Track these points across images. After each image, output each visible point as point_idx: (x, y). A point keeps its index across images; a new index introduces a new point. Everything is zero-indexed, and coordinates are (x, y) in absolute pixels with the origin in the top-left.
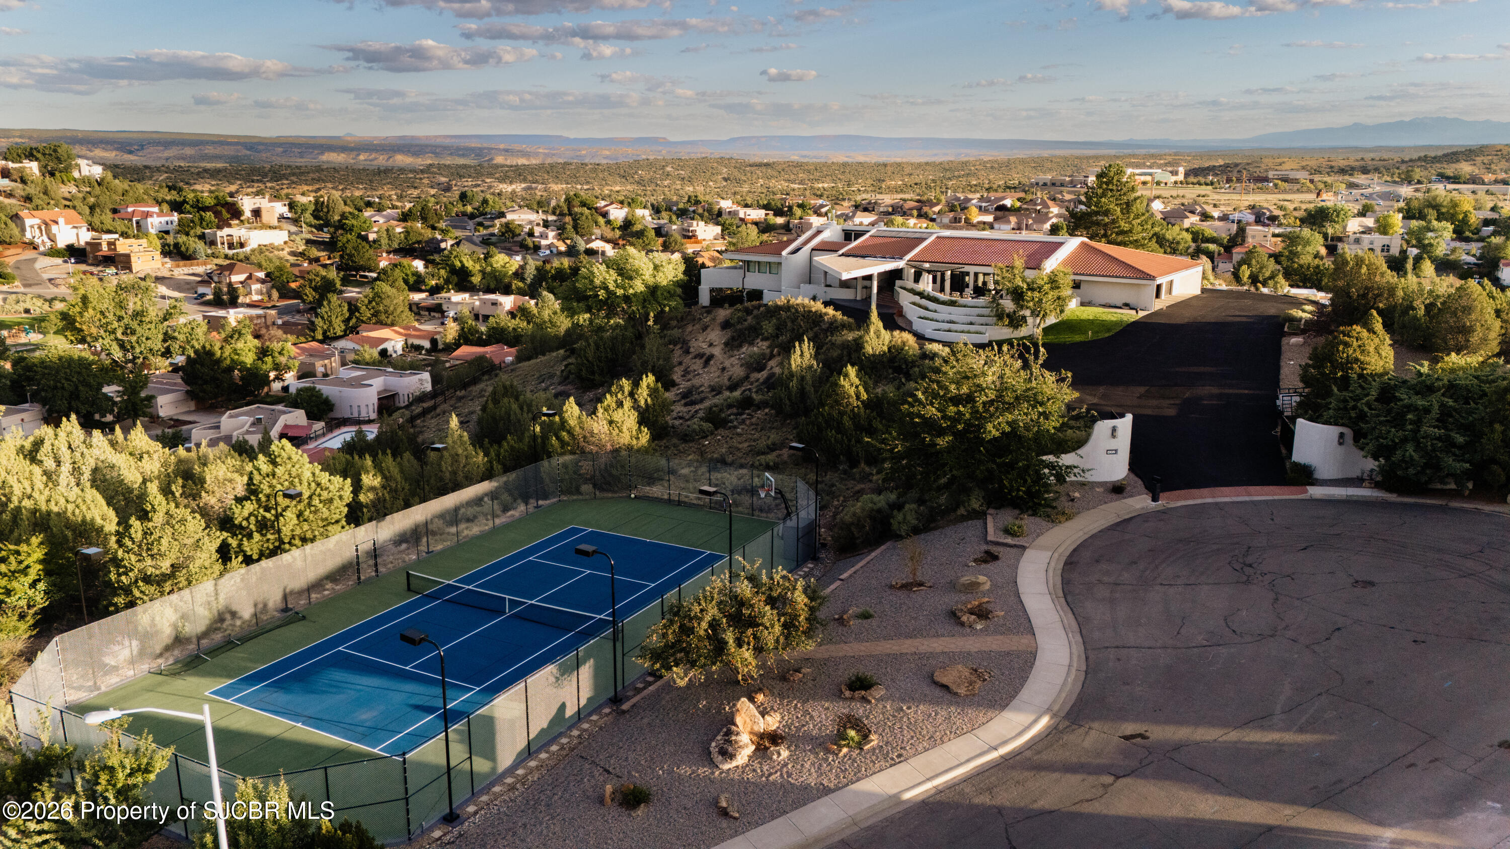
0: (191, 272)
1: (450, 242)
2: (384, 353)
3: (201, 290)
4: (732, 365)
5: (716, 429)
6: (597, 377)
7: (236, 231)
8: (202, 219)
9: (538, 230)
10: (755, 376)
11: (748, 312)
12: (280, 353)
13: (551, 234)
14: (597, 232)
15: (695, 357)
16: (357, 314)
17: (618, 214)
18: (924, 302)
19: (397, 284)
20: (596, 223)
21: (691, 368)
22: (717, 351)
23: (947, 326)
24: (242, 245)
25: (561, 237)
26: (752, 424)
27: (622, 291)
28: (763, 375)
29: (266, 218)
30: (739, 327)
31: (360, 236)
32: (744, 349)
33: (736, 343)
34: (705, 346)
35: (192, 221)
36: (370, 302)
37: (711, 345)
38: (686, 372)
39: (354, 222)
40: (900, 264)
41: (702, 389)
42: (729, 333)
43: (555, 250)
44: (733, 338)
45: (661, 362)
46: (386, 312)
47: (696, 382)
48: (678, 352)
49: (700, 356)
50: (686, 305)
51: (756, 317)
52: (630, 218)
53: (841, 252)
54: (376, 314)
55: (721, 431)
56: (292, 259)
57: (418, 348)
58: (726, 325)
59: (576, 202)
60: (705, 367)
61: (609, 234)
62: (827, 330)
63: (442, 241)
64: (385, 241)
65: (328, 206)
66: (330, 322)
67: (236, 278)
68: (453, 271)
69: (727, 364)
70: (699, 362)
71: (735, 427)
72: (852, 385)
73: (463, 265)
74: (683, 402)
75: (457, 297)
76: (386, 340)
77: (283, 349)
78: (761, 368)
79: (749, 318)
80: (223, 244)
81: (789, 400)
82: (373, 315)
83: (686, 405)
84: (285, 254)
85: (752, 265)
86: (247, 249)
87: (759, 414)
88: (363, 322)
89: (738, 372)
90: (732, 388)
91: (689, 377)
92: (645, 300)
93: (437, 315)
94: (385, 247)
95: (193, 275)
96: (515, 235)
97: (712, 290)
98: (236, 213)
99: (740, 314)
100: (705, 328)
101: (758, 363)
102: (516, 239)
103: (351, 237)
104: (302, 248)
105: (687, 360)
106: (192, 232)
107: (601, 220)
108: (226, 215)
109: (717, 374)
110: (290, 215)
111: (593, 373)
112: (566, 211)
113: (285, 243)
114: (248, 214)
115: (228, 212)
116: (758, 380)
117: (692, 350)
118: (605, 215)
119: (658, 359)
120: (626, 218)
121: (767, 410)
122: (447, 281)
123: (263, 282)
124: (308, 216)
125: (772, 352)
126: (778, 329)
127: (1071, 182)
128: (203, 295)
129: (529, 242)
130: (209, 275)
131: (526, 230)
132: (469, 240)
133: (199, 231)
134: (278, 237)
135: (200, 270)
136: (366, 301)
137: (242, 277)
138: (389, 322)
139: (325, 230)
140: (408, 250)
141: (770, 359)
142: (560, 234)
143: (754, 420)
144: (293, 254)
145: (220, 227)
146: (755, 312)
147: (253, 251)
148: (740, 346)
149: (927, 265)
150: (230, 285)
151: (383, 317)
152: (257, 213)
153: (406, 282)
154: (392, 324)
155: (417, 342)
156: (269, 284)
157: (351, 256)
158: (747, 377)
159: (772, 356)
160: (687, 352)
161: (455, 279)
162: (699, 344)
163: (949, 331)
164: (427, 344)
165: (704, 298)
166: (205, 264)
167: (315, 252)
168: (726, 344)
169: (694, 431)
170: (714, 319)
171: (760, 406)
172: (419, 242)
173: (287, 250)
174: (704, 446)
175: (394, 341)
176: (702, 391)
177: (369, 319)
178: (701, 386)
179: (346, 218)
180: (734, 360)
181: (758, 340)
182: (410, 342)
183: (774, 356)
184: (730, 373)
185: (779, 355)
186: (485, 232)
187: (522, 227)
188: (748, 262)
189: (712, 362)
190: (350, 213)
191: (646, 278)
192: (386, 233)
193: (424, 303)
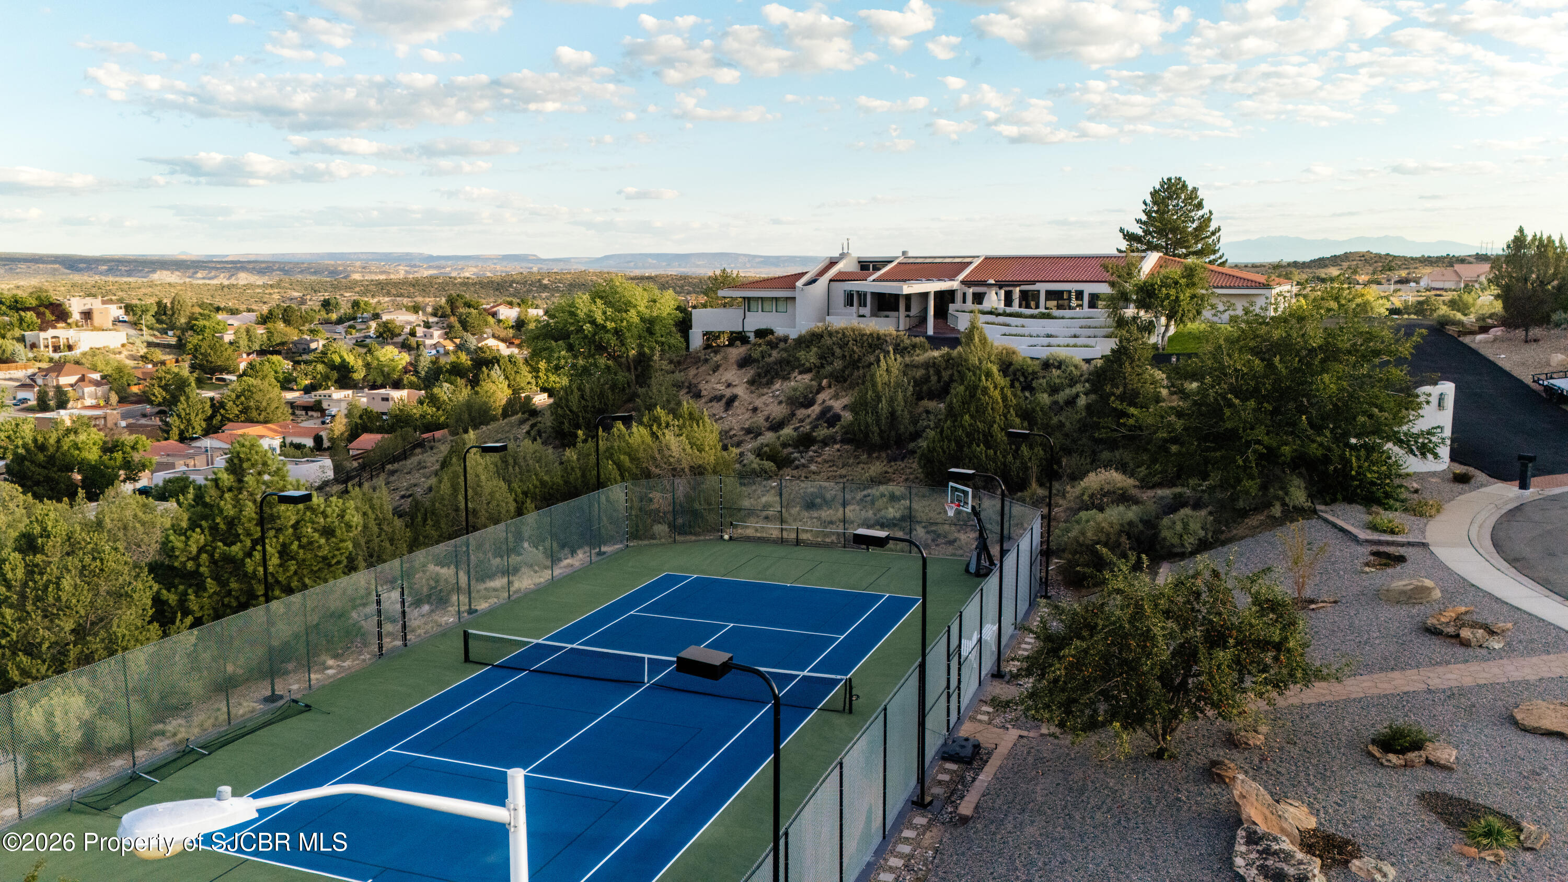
0: (8, 376)
1: (322, 342)
3: (21, 395)
4: (766, 405)
5: (781, 469)
7: (62, 333)
8: (21, 320)
9: (420, 331)
10: (801, 413)
11: (772, 345)
12: (133, 448)
13: (437, 334)
14: (488, 330)
15: (711, 401)
16: (222, 411)
17: (508, 313)
18: (999, 319)
19: (268, 381)
20: (486, 322)
22: (740, 391)
23: (1045, 341)
24: (70, 348)
25: (448, 336)
26: (826, 461)
27: (612, 324)
28: (814, 410)
29: (97, 319)
30: (765, 362)
31: (213, 337)
32: (777, 385)
33: (764, 380)
34: (721, 387)
35: (11, 324)
36: (238, 397)
37: (729, 385)
39: (207, 323)
40: (954, 284)
42: (750, 373)
43: (442, 350)
44: (759, 375)
46: (257, 408)
49: (718, 398)
51: (784, 350)
52: (523, 317)
53: (871, 279)
54: (245, 410)
55: (789, 470)
56: (131, 363)
57: (299, 447)
58: (745, 362)
59: (459, 303)
60: (726, 410)
61: (503, 334)
63: (312, 341)
64: (243, 342)
65: (172, 308)
66: (189, 421)
67: (65, 380)
68: (332, 366)
69: (758, 403)
70: (718, 405)
71: (805, 466)
73: (344, 360)
75: (338, 394)
76: (260, 438)
77: (136, 443)
78: (809, 403)
79: (775, 352)
80: (47, 347)
82: (241, 412)
84: (123, 358)
85: (753, 304)
86: (77, 353)
87: (829, 450)
88: (230, 420)
89: (778, 411)
90: (776, 427)
93: (315, 414)
94: (244, 349)
95: (10, 379)
96: (394, 335)
97: (705, 334)
98: (60, 314)
99: (762, 348)
100: (716, 369)
101: (805, 397)
102: (397, 337)
103: (203, 338)
104: (143, 351)
106: (9, 335)
107: (491, 320)
108: (49, 316)
109: (747, 416)
110: (126, 318)
112: (449, 311)
113: (123, 345)
114: (76, 316)
115: (53, 314)
116: (809, 416)
117: (704, 393)
118: (494, 315)
120: (518, 318)
121: (837, 446)
122: (326, 378)
123: (97, 384)
124: (148, 319)
125: (820, 385)
126: (822, 357)
128: (25, 400)
129: (413, 341)
130: (32, 377)
131: (407, 330)
133: (17, 332)
134: (115, 339)
135: (20, 374)
136: (234, 396)
137: (73, 379)
138: (262, 418)
139: (170, 333)
141: (818, 392)
142: (446, 334)
143: (826, 457)
144: (133, 358)
145: (42, 329)
146: (782, 345)
147: (84, 354)
148: (770, 383)
149: (992, 282)
150: (58, 388)
151: (254, 414)
152: (87, 315)
154: (266, 421)
155: (297, 440)
156: (106, 387)
157: (205, 355)
158: (792, 415)
159: (820, 389)
160: (698, 396)
161: (335, 375)
162: (713, 384)
163: (1049, 346)
164: (309, 442)
165: (698, 344)
166: (26, 368)
167: (159, 355)
168: (751, 383)
170: (723, 360)
171: (825, 443)
172: (285, 343)
173: (125, 353)
174: (772, 488)
175: (273, 438)
176: (735, 435)
177: (237, 416)
178: (731, 429)
179: (196, 319)
180: (767, 399)
181: (796, 374)
182: (288, 440)
183: (823, 388)
184: (766, 413)
185: (830, 387)
186: (358, 335)
187: (403, 328)
188: (749, 299)
189: (736, 404)
190: (201, 314)
191: (642, 309)
192: (244, 335)
193: (299, 402)
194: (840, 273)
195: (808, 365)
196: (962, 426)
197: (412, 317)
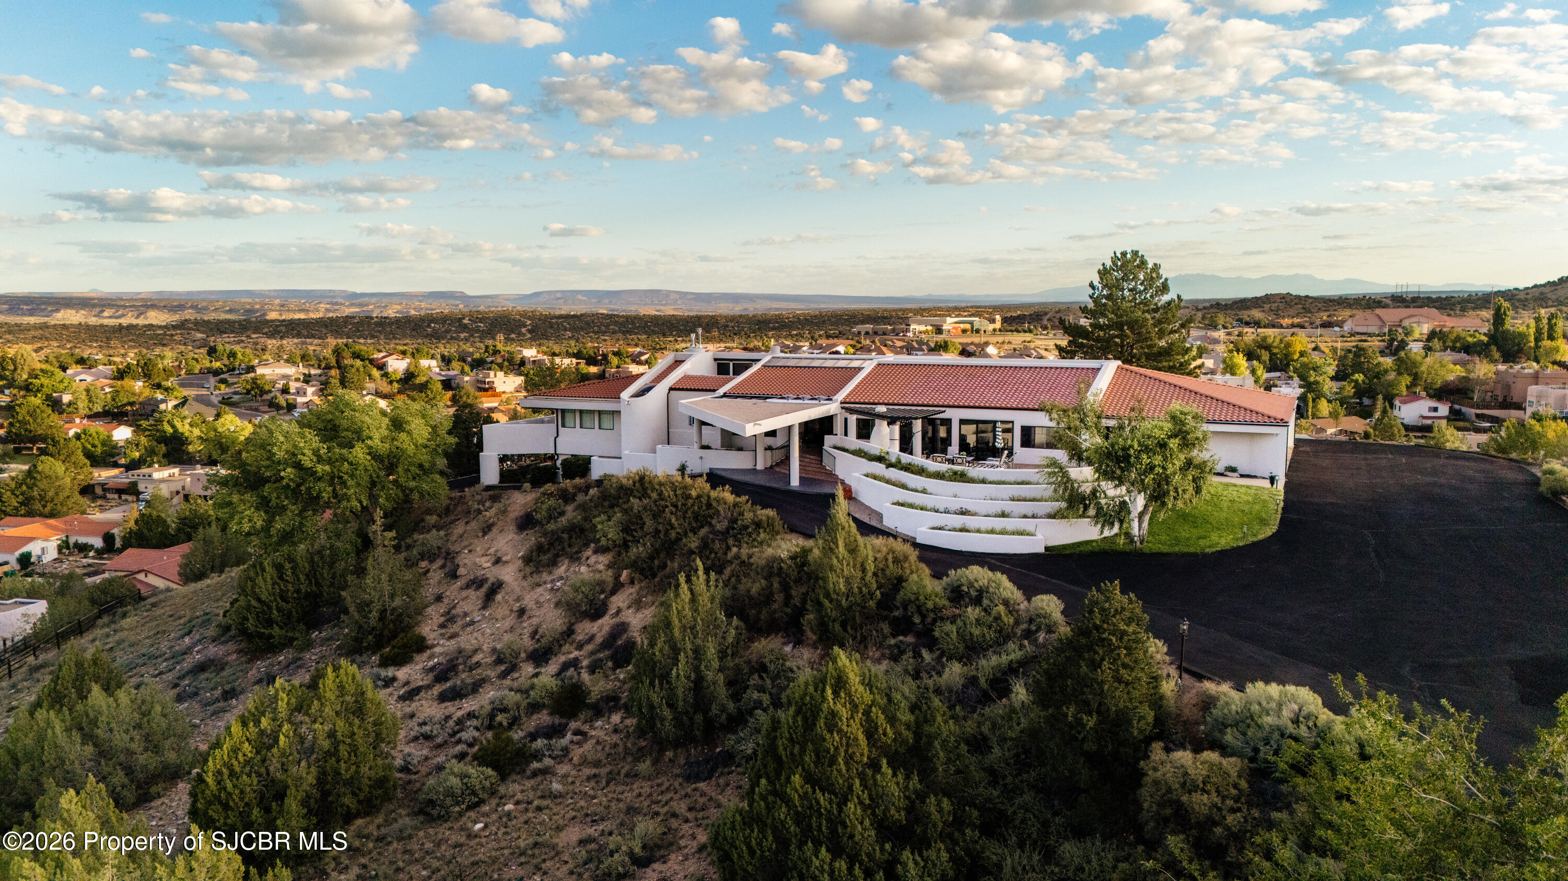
1: (171, 404)
2: (25, 560)
4: (539, 604)
5: (503, 777)
6: (276, 631)
9: (293, 386)
10: (586, 628)
11: (566, 497)
13: (310, 390)
14: (371, 386)
15: (467, 586)
17: (397, 365)
18: (894, 474)
19: (73, 459)
20: (370, 376)
21: (458, 611)
22: (509, 574)
23: (959, 521)
25: (323, 393)
26: (585, 760)
27: (327, 468)
28: (601, 627)
30: (551, 527)
31: (48, 398)
32: (561, 570)
33: (545, 558)
34: (486, 563)
37: (498, 561)
38: (449, 618)
39: (47, 382)
40: (832, 408)
41: (478, 657)
42: (531, 538)
44: (540, 549)
45: (397, 602)
46: (42, 498)
47: (467, 641)
48: (436, 575)
49: (477, 583)
50: (452, 486)
51: (582, 507)
52: (412, 369)
53: (721, 391)
54: (27, 501)
55: (514, 787)
57: (83, 549)
58: (526, 523)
59: (347, 353)
60: (484, 607)
61: (385, 388)
62: (725, 533)
63: (163, 401)
64: (82, 405)
68: (164, 439)
69: (529, 601)
70: (475, 596)
71: (545, 772)
72: (855, 707)
73: (176, 430)
74: (437, 689)
75: (160, 474)
76: (31, 539)
78: (596, 612)
79: (570, 508)
81: (670, 705)
82: (21, 504)
83: (443, 698)
85: (569, 418)
87: (600, 730)
89: (551, 619)
90: (540, 657)
91: (455, 628)
92: (373, 484)
93: (130, 498)
94: (83, 412)
96: (263, 392)
97: (503, 459)
99: (552, 502)
100: (487, 529)
101: (591, 602)
102: (265, 397)
103: (36, 401)
105: (452, 591)
107: (376, 373)
109: (508, 623)
111: (269, 623)
112: (333, 364)
116: (592, 638)
117: (462, 571)
118: (381, 367)
119: (392, 596)
120: (407, 370)
121: (616, 718)
122: (151, 452)
125: (617, 577)
126: (626, 530)
127: (893, 330)
129: (281, 400)
131: (279, 386)
132: (204, 401)
138: (44, 512)
139: (7, 392)
140: (115, 415)
141: (613, 592)
142: (321, 390)
143: (588, 746)
146: (580, 498)
148: (554, 563)
149: (882, 409)
151: (38, 506)
153: (89, 455)
154: (52, 515)
155: (82, 540)
157: (24, 423)
158: (569, 632)
159: (617, 587)
160: (453, 575)
161: (163, 449)
162: (476, 559)
163: (963, 530)
164: (98, 542)
165: (490, 474)
168: (527, 560)
169: (449, 793)
170: (504, 512)
171: (599, 710)
172: (131, 404)
174: (471, 836)
175: (46, 540)
176: (478, 664)
177: (16, 509)
178: (476, 651)
179: (36, 377)
180: (543, 593)
181: (589, 552)
182: (72, 540)
183: (622, 585)
184: (535, 621)
185: (632, 582)
186: (228, 390)
187: (274, 383)
188: (564, 411)
189: (499, 597)
190: (42, 370)
191: (376, 442)
192: (84, 396)
193: (111, 485)
194: (686, 378)
195: (603, 542)
196: (787, 801)
197: (291, 371)
